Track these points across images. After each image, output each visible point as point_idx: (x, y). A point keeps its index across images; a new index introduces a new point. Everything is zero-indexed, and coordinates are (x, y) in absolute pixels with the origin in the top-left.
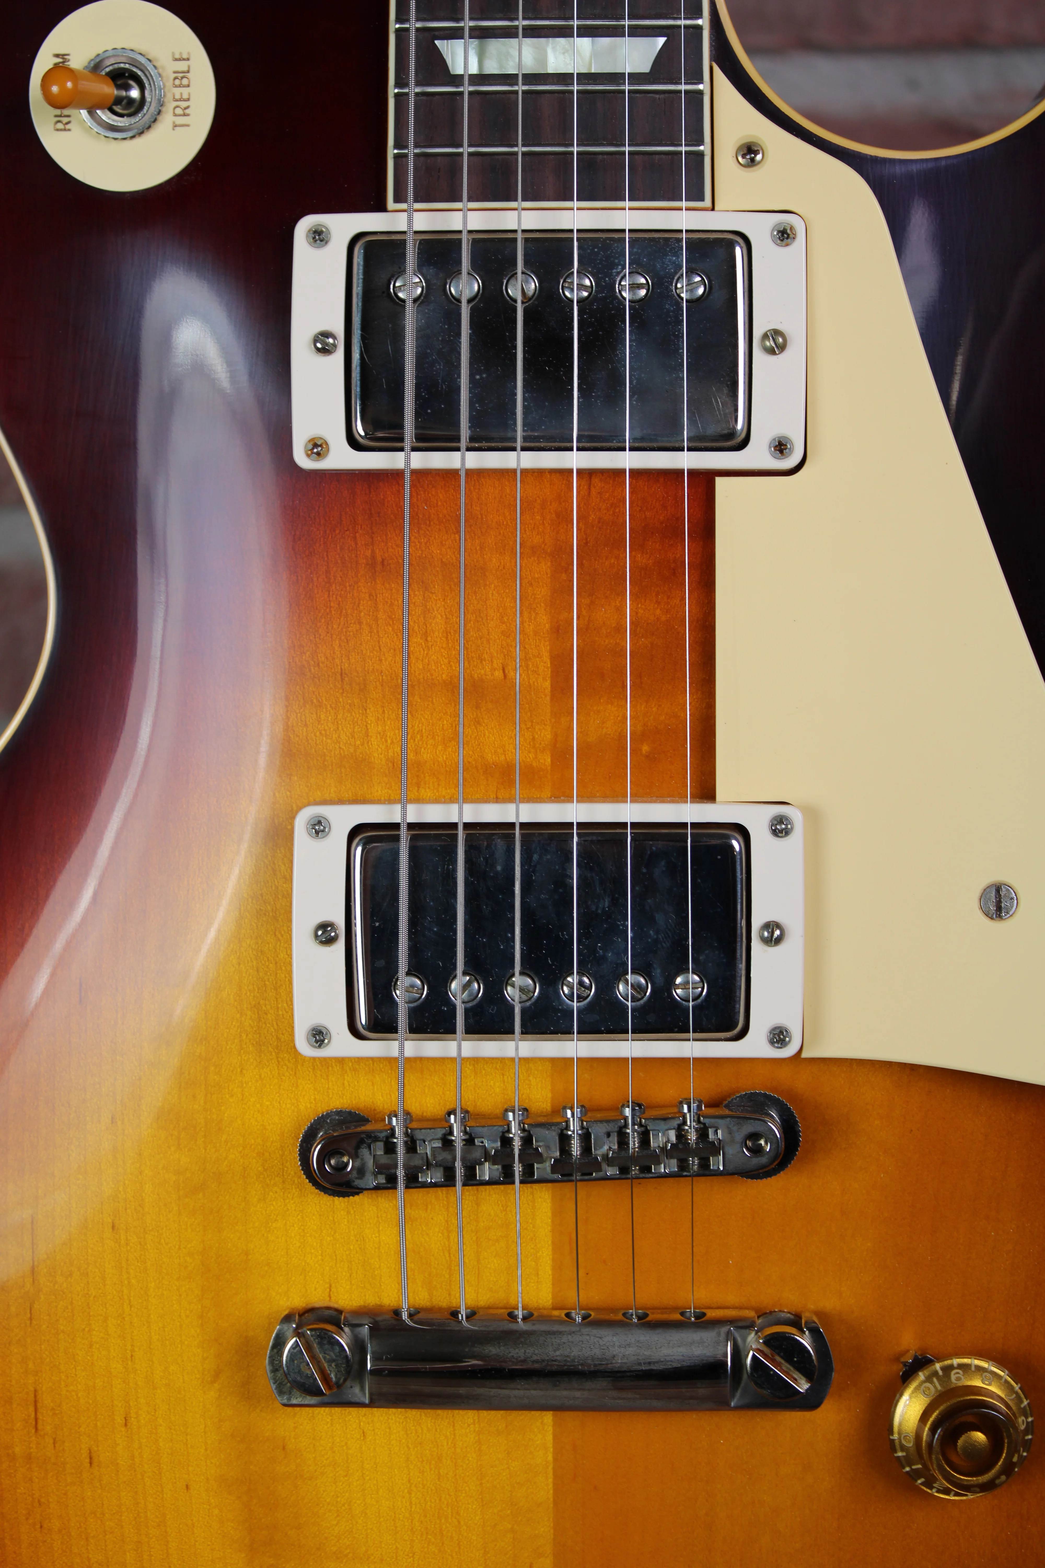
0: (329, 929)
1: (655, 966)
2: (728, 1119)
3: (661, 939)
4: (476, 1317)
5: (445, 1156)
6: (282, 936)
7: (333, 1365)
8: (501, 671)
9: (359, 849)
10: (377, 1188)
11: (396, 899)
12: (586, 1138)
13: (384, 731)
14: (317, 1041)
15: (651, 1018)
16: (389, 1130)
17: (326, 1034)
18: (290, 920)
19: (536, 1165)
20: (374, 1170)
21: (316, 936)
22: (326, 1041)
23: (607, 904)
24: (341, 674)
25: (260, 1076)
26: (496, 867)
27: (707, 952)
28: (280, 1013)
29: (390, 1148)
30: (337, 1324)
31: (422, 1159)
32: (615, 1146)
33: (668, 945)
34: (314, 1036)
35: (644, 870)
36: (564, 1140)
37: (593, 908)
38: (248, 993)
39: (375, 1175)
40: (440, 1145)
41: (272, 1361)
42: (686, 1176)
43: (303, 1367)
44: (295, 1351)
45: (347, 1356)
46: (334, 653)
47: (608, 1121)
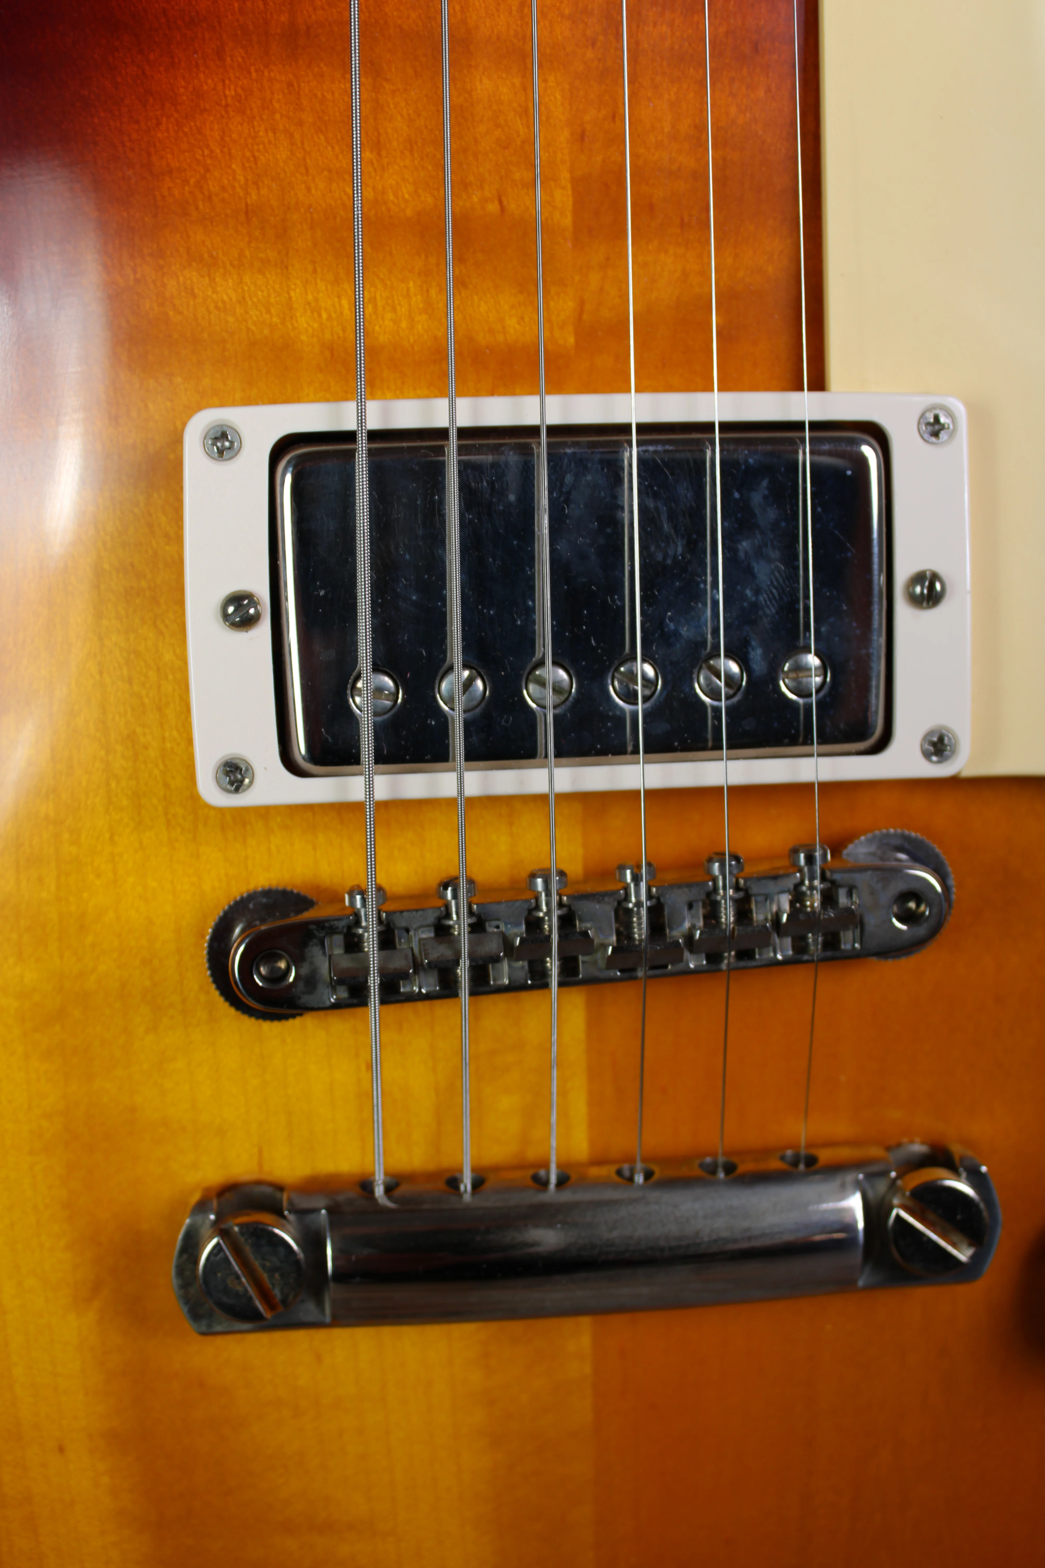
0: (246, 602)
1: (753, 643)
2: (869, 873)
3: (763, 603)
4: (487, 1186)
5: (440, 952)
6: (167, 627)
7: (277, 1276)
8: (496, 202)
9: (288, 479)
10: (336, 1006)
11: (350, 550)
12: (656, 912)
13: (316, 300)
14: (231, 783)
15: (749, 724)
16: (351, 915)
17: (247, 770)
18: (180, 602)
19: (581, 958)
20: (331, 979)
21: (226, 616)
22: (247, 781)
23: (680, 550)
24: (247, 213)
25: (141, 843)
26: (507, 497)
27: (832, 620)
28: (168, 745)
29: (354, 944)
30: (278, 1211)
31: (406, 958)
32: (699, 921)
33: (773, 611)
34: (227, 774)
35: (737, 495)
36: (623, 916)
37: (659, 557)
38: (117, 719)
39: (333, 986)
40: (432, 935)
41: (181, 1271)
42: (807, 962)
43: (230, 1282)
44: (218, 1258)
45: (297, 1262)
46: (235, 179)
47: (689, 885)
